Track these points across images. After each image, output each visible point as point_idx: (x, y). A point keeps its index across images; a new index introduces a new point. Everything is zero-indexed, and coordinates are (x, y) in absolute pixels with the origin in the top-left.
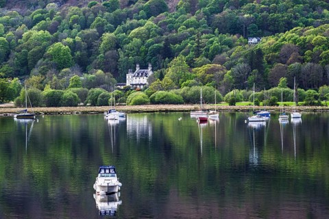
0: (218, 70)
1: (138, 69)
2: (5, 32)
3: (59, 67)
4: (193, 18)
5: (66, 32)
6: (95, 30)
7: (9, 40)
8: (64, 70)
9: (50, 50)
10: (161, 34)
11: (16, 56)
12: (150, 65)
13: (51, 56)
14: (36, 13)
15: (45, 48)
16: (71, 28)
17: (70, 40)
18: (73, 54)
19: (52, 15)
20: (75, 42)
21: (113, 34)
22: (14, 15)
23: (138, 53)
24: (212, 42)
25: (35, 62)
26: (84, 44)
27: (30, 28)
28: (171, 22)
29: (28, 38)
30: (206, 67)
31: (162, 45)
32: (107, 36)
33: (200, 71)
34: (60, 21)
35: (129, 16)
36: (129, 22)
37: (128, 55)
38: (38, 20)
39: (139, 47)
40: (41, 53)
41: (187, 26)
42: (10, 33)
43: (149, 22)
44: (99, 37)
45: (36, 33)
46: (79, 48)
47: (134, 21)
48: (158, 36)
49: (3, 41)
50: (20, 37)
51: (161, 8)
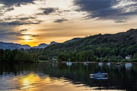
1: (128, 56)
3: (111, 55)
5: (114, 48)
9: (110, 52)
10: (134, 48)
11: (104, 53)
12: (131, 55)
13: (110, 53)
14: (108, 44)
15: (109, 51)
18: (115, 53)
19: (112, 45)
20: (115, 50)
21: (124, 49)
25: (107, 54)
26: (117, 51)
28: (136, 46)
31: (133, 51)
34: (113, 46)
36: (127, 46)
37: (126, 53)
38: (109, 46)
39: (129, 51)
40: (108, 52)
43: (131, 46)
44: (121, 49)
45: (108, 48)
47: (128, 46)
49: (101, 50)
50: (105, 49)
51: (134, 43)
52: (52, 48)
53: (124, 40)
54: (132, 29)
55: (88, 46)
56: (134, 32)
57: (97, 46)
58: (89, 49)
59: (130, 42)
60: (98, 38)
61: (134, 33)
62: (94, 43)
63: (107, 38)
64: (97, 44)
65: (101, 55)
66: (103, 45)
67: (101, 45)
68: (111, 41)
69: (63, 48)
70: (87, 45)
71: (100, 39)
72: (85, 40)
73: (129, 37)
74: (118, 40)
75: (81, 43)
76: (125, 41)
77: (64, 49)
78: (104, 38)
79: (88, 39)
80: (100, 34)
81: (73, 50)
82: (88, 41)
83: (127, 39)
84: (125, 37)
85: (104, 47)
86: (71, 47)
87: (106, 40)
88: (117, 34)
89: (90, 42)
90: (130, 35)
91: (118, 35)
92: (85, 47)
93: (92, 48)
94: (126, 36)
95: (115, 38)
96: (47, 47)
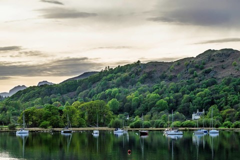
0: (232, 112)
1: (198, 112)
2: (140, 94)
3: (159, 111)
4: (227, 87)
5: (166, 95)
6: (181, 93)
7: (140, 99)
8: (161, 112)
9: (158, 103)
10: (211, 95)
11: (143, 106)
12: (203, 110)
13: (158, 106)
14: (155, 86)
15: (156, 102)
16: (170, 93)
17: (168, 98)
18: (168, 105)
19: (162, 86)
20: (170, 99)
21: (188, 95)
22: (145, 87)
23: (199, 104)
24: (234, 99)
25: (151, 109)
26: (174, 100)
27: (151, 93)
28: (216, 89)
29: (149, 97)
30: (227, 110)
31: (210, 100)
32: (186, 96)
33: (224, 112)
34: (165, 90)
35: (198, 87)
36: (197, 89)
37: (194, 105)
38: (156, 89)
39: (200, 101)
40: (153, 105)
41: (224, 91)
42: (141, 95)
43: (207, 90)
44: (181, 97)
45: (153, 95)
46: (172, 102)
47: (200, 89)
48: (210, 96)
49: (137, 99)
50: (146, 97)
51: (214, 83)
52: (26, 95)
53: (191, 76)
54: (210, 50)
55: (107, 91)
56: (215, 58)
57: (130, 90)
58: (111, 96)
59: (205, 81)
60: (133, 72)
61: (213, 60)
62: (124, 82)
63: (154, 71)
64: (130, 86)
65: (136, 111)
66: (142, 87)
67: (137, 88)
68: (163, 78)
69: (52, 96)
70: (108, 88)
71: (137, 74)
72: (104, 76)
73: (202, 69)
74: (178, 75)
75: (94, 83)
76: (194, 77)
77: (54, 97)
78: (147, 70)
79: (110, 75)
80: (139, 62)
81: (73, 99)
82: (110, 79)
83: (199, 73)
84: (193, 69)
85: (144, 91)
86: (70, 93)
87: (151, 77)
88: (177, 63)
89: (115, 81)
90: (204, 64)
91: (179, 64)
92: (103, 92)
93: (117, 94)
94: (197, 67)
95: (171, 71)
96: (16, 94)
